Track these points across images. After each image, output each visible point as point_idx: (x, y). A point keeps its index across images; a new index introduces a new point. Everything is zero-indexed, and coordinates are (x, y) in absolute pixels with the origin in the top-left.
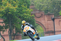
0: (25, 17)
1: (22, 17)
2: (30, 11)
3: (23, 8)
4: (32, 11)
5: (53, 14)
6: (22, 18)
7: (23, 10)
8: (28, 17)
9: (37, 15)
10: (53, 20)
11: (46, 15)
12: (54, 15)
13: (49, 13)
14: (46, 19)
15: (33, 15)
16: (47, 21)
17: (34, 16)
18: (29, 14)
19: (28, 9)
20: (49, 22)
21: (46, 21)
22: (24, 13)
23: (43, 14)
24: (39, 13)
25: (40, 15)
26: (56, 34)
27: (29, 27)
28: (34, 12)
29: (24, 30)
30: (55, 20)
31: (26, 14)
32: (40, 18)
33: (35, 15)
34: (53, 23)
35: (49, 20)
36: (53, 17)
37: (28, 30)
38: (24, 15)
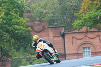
0: (17, 32)
1: (12, 30)
2: (24, 21)
3: (13, 17)
4: (28, 22)
6: (11, 32)
7: (13, 20)
8: (20, 31)
9: (36, 28)
10: (63, 36)
12: (63, 29)
13: (55, 25)
14: (51, 34)
15: (29, 28)
17: (32, 30)
18: (23, 26)
19: (22, 18)
21: (51, 38)
22: (14, 25)
24: (39, 25)
25: (41, 28)
26: (67, 58)
27: (46, 44)
30: (66, 37)
31: (17, 27)
32: (41, 33)
33: (32, 27)
34: (63, 41)
36: (63, 31)
37: (43, 49)
38: (14, 28)
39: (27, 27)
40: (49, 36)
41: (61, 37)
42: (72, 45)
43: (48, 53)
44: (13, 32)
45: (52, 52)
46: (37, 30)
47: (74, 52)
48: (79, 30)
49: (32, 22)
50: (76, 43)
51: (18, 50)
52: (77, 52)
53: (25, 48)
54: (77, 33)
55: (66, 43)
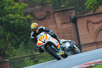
1: (5, 21)
3: (6, 4)
4: (25, 8)
5: (72, 9)
6: (6, 24)
7: (5, 8)
9: (38, 15)
11: (56, 12)
12: (74, 11)
13: (63, 8)
14: (58, 20)
15: (29, 16)
16: (60, 25)
17: (32, 18)
18: (20, 14)
19: (17, 4)
20: (65, 26)
22: (8, 13)
23: (52, 11)
24: (42, 10)
25: (44, 13)
26: (83, 50)
27: (48, 35)
28: (30, 10)
29: (39, 42)
31: (12, 16)
32: (45, 20)
35: (65, 23)
37: (46, 42)
38: (8, 18)
39: (25, 14)
40: (55, 23)
41: (71, 23)
42: (87, 31)
43: (53, 47)
44: (8, 23)
45: (56, 44)
46: (39, 18)
47: (92, 41)
48: (94, 11)
49: (32, 7)
50: (93, 28)
51: (17, 46)
52: (95, 41)
53: (26, 43)
54: (93, 15)
55: (79, 31)
